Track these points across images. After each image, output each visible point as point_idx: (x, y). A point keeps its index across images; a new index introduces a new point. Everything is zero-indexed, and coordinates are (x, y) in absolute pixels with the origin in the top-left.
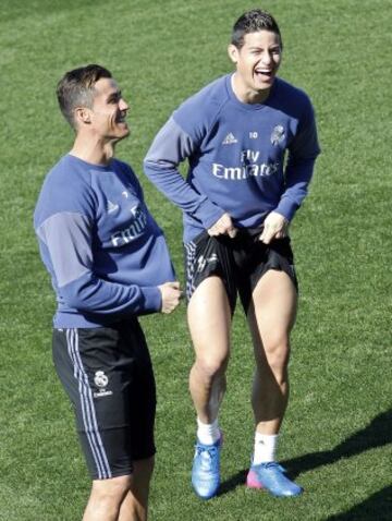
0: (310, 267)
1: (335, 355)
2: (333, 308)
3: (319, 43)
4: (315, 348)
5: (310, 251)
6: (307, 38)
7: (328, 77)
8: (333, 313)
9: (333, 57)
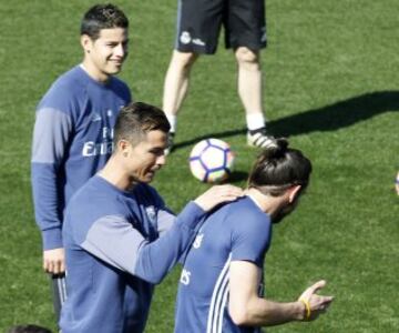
0: (15, 230)
1: (24, 310)
2: (28, 268)
3: (53, 35)
4: (8, 302)
5: (16, 216)
6: (43, 29)
7: (56, 66)
8: (28, 273)
9: (62, 49)
